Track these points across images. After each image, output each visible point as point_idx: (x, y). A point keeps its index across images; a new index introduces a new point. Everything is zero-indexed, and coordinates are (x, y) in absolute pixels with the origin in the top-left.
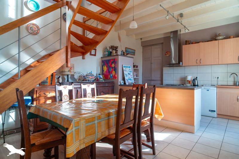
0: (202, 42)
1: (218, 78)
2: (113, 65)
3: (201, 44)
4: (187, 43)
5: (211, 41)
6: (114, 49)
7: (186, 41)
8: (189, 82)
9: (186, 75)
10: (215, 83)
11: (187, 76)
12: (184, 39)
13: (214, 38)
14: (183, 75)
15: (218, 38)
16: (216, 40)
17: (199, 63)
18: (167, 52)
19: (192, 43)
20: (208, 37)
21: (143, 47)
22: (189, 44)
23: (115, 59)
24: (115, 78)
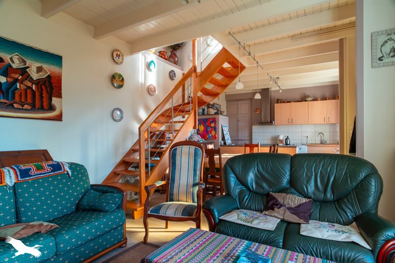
0: (294, 102)
1: (307, 137)
2: (213, 125)
3: (292, 103)
4: (279, 101)
5: (301, 101)
6: (211, 106)
7: (278, 100)
8: (282, 141)
9: (277, 134)
10: (305, 142)
11: (278, 136)
12: (275, 96)
13: (303, 99)
14: (274, 134)
15: (308, 99)
16: (306, 101)
17: (291, 122)
18: (256, 109)
19: (284, 102)
20: (298, 97)
21: (227, 101)
22: (281, 103)
23: (215, 118)
24: (216, 138)
